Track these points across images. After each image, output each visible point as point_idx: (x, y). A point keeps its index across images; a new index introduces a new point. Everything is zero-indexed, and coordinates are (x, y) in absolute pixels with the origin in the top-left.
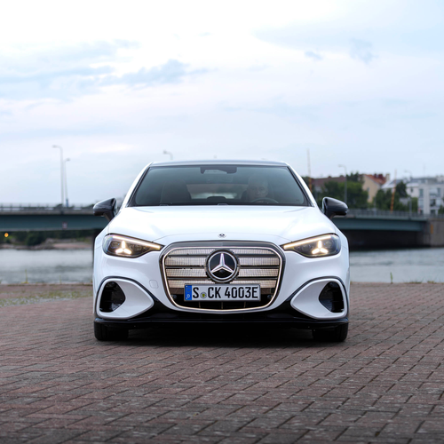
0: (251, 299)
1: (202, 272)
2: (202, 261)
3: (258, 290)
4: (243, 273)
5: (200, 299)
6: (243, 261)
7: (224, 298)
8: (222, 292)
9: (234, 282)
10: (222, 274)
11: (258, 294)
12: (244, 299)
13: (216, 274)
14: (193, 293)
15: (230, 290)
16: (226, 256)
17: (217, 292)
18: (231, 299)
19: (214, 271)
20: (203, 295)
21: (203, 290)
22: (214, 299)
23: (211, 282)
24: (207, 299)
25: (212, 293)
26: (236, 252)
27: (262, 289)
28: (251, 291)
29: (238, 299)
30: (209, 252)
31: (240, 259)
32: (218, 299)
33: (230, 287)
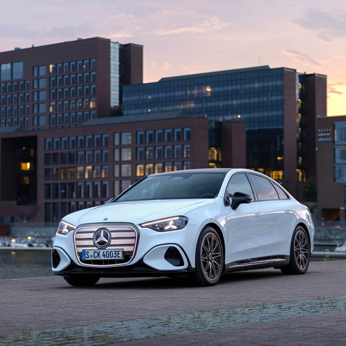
0: (117, 258)
1: (91, 243)
2: (91, 235)
3: (121, 253)
4: (113, 242)
5: (89, 259)
6: (113, 235)
7: (102, 258)
8: (101, 254)
9: (108, 248)
10: (102, 243)
11: (121, 255)
12: (113, 258)
13: (99, 243)
14: (86, 255)
15: (105, 253)
16: (104, 232)
17: (98, 255)
18: (106, 258)
19: (98, 241)
20: (91, 256)
21: (91, 253)
22: (97, 258)
23: (95, 248)
24: (94, 258)
25: (96, 255)
26: (110, 229)
27: (124, 252)
28: (117, 253)
29: (110, 258)
30: (95, 229)
31: (112, 234)
32: (99, 258)
33: (105, 251)
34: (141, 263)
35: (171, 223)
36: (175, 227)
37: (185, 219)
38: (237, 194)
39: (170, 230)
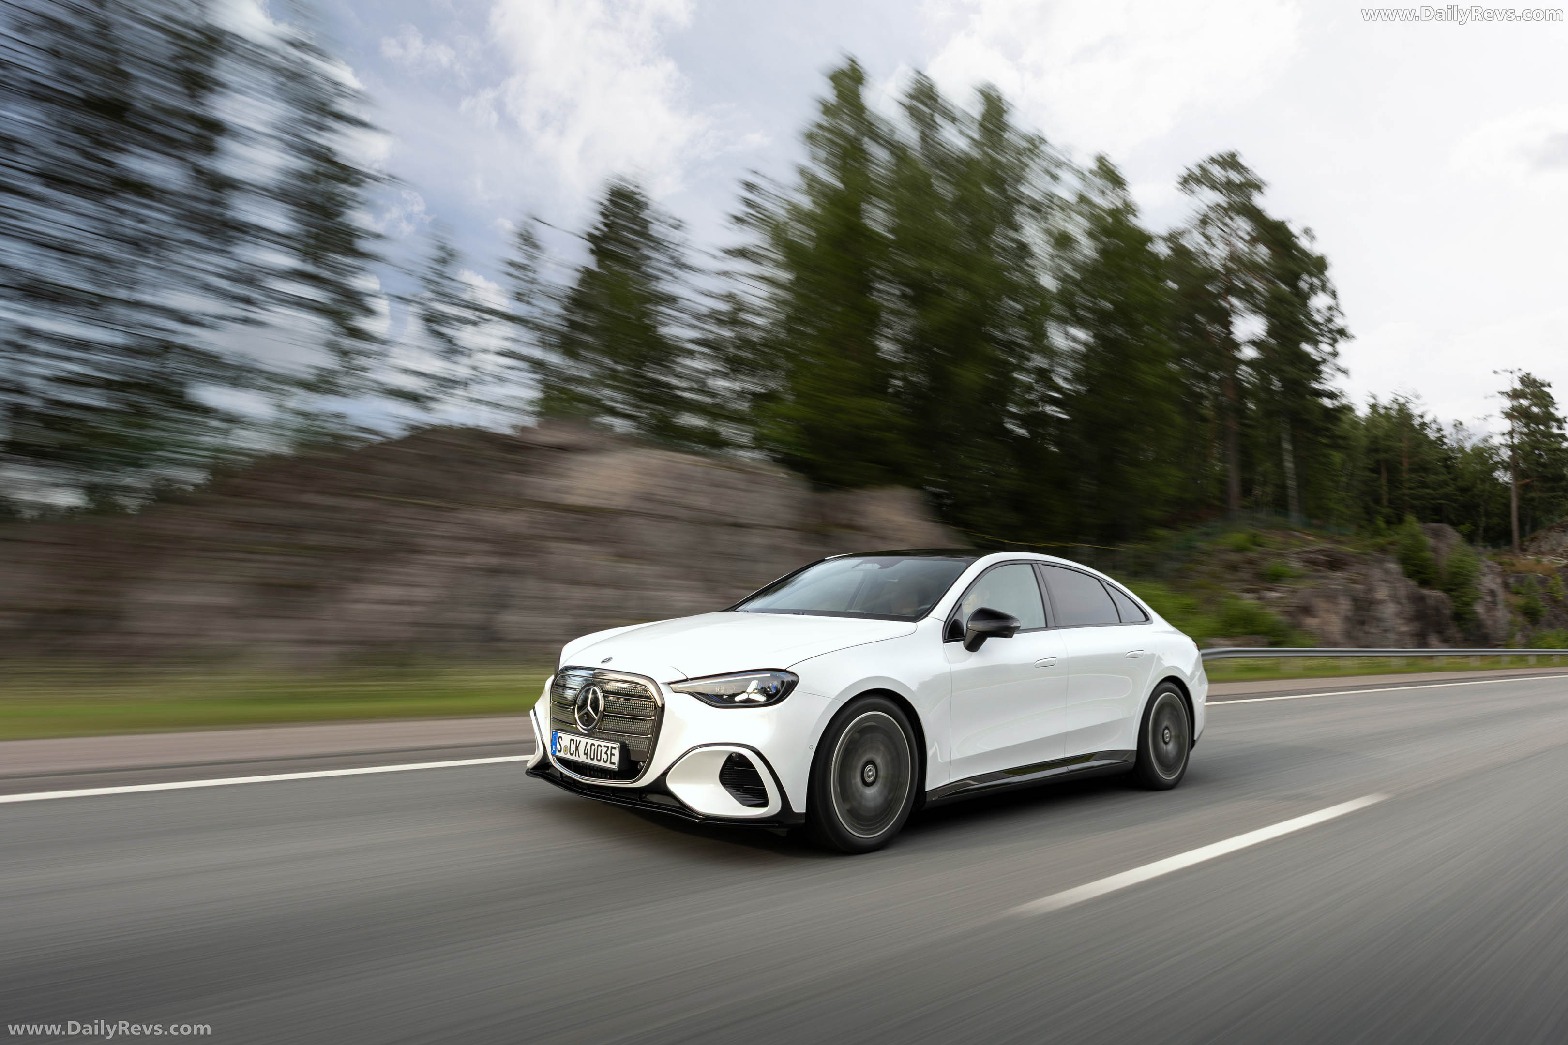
0: (608, 765)
3: (616, 753)
5: (562, 754)
7: (582, 759)
8: (581, 749)
11: (616, 759)
12: (602, 764)
13: (581, 718)
14: (558, 746)
15: (588, 747)
16: (594, 693)
17: (577, 748)
18: (589, 761)
19: (580, 713)
20: (566, 748)
21: (566, 741)
22: (574, 757)
24: (568, 756)
25: (573, 748)
28: (609, 752)
29: (595, 762)
32: (577, 758)
33: (590, 743)
34: (660, 786)
35: (754, 685)
36: (762, 698)
37: (788, 678)
38: (983, 614)
39: (749, 703)
